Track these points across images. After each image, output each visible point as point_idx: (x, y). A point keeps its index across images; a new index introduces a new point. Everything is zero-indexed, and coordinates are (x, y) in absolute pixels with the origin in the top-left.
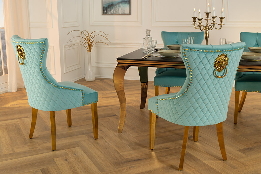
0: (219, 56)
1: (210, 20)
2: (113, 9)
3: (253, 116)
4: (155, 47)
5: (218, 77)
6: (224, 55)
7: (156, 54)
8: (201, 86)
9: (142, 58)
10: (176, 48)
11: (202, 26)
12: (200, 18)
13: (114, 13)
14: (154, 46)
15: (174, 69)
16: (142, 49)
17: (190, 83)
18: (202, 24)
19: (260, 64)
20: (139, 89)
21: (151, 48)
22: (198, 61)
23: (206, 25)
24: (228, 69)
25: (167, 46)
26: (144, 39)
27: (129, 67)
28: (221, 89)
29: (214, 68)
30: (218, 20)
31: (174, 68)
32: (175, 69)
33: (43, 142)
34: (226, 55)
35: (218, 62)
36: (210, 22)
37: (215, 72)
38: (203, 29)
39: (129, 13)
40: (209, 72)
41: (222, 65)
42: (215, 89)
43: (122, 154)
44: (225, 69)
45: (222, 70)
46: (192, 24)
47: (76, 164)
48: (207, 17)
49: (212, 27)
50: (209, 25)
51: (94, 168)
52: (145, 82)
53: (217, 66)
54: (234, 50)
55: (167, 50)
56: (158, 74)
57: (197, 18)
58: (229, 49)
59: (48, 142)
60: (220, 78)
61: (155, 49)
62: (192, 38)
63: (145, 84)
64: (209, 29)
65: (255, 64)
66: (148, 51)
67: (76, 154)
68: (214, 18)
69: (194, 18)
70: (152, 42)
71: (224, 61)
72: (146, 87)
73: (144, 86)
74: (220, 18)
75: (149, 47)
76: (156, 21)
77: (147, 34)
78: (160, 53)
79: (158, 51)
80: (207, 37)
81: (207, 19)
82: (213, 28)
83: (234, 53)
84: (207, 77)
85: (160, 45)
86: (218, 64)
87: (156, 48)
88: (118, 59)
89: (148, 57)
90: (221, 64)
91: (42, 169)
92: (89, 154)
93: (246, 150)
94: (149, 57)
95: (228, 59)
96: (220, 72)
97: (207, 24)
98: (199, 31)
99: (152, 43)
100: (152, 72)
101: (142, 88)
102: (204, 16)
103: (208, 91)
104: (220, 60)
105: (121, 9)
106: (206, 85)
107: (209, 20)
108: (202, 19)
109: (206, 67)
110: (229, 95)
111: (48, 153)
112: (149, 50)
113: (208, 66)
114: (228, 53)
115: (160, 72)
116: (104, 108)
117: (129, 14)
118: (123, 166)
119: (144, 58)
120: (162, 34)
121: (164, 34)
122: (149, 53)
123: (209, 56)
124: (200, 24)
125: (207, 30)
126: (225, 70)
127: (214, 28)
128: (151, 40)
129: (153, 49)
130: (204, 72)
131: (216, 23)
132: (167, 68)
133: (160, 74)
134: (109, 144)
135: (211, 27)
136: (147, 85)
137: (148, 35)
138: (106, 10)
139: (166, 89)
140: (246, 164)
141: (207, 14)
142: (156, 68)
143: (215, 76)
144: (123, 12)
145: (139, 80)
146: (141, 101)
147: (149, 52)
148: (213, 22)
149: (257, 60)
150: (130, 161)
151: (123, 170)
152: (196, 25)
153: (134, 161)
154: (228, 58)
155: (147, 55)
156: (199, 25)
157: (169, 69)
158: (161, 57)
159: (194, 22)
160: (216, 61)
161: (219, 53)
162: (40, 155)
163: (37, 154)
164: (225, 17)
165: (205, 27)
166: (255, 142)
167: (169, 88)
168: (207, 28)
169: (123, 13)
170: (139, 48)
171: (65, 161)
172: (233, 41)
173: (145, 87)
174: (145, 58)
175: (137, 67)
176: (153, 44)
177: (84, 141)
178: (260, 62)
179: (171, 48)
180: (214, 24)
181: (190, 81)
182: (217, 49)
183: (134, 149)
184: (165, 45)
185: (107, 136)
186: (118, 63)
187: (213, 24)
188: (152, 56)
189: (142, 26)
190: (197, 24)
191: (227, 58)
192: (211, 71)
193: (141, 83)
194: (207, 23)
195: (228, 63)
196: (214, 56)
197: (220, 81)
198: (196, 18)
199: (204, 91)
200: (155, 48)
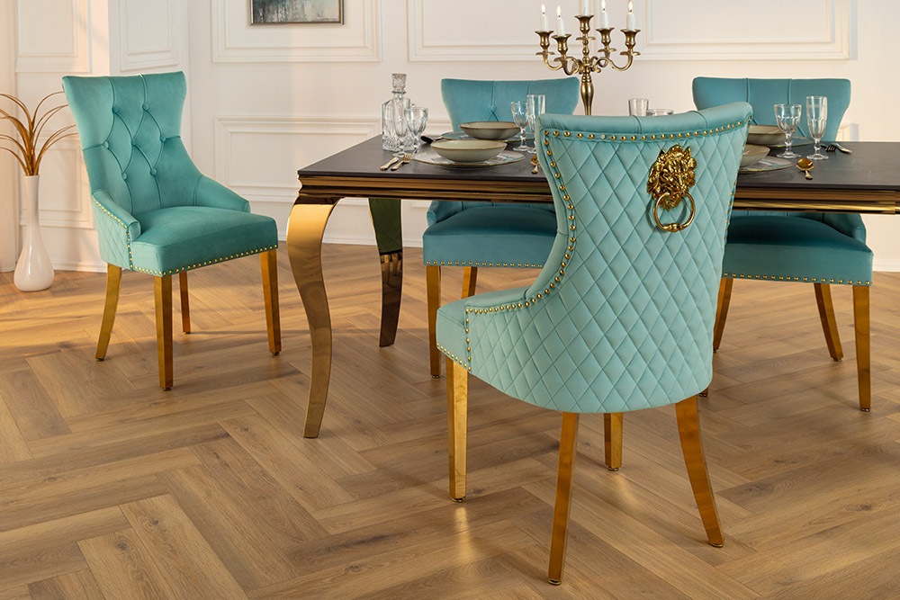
0: (662, 153)
1: (594, 39)
2: (284, 6)
3: (759, 364)
4: (420, 131)
5: (666, 228)
6: (680, 150)
7: (425, 154)
8: (607, 262)
9: (382, 170)
10: (489, 134)
11: (568, 60)
12: (563, 34)
13: (289, 18)
14: (417, 127)
15: (486, 203)
16: (379, 139)
17: (568, 252)
18: (568, 54)
19: (763, 181)
20: (373, 277)
21: (410, 134)
22: (594, 173)
23: (583, 56)
24: (699, 202)
25: (463, 126)
26: (386, 104)
27: (338, 199)
28: (680, 271)
29: (648, 197)
30: (618, 41)
31: (489, 200)
32: (490, 203)
33: (44, 478)
34: (688, 148)
35: (662, 173)
36: (595, 46)
37: (652, 210)
38: (574, 69)
39: (336, 17)
40: (632, 210)
41: (675, 186)
42: (657, 272)
43: (318, 516)
44: (687, 199)
45: (677, 204)
46: (538, 54)
47: (157, 560)
48: (585, 32)
49: (603, 62)
50: (590, 56)
51: (220, 575)
52: (393, 252)
53: (658, 190)
54: (714, 133)
55: (461, 139)
56: (437, 222)
57: (550, 36)
58: (695, 130)
59: (61, 480)
60: (673, 230)
61: (424, 138)
62: (542, 98)
63: (395, 257)
64: (592, 70)
65: (748, 181)
66: (402, 144)
67: (156, 523)
68: (604, 32)
69: (544, 35)
70: (412, 113)
71: (682, 170)
72: (399, 268)
73: (391, 265)
74: (625, 33)
75: (404, 130)
76: (423, 47)
77: (395, 87)
78: (438, 150)
79: (432, 145)
80: (589, 95)
81: (584, 38)
82: (605, 65)
83: (712, 141)
84: (626, 228)
85: (439, 121)
86: (662, 182)
87: (425, 133)
88: (303, 175)
89: (398, 165)
90: (671, 183)
91: (36, 583)
92: (205, 521)
93: (746, 490)
94: (403, 164)
95: (695, 163)
96: (671, 210)
97: (586, 54)
98: (561, 75)
99: (413, 118)
100: (415, 216)
101: (383, 273)
102: (575, 29)
103: (635, 281)
104: (666, 167)
105: (310, 6)
106: (625, 255)
107: (589, 40)
108: (567, 38)
109: (622, 193)
110: (709, 292)
111: (57, 521)
112: (402, 140)
113: (629, 191)
114: (694, 143)
115: (441, 216)
116: (256, 345)
117: (340, 22)
118: (323, 563)
119: (386, 169)
120: (442, 88)
121: (451, 87)
122: (402, 150)
123: (631, 154)
124: (563, 52)
125: (586, 73)
126: (689, 204)
127: (609, 65)
128: (409, 107)
129: (417, 138)
130: (616, 210)
131: (615, 50)
132: (464, 202)
133: (442, 222)
134: (273, 480)
135: (598, 63)
136: (400, 262)
137: (400, 92)
138: (264, 11)
139: (463, 272)
140: (751, 544)
141: (584, 19)
142: (428, 203)
143: (654, 224)
144: (319, 15)
145: (375, 243)
146: (380, 317)
147: (402, 147)
148: (603, 47)
149: (753, 170)
150: (346, 546)
151: (321, 579)
152: (551, 58)
153: (363, 542)
154: (694, 160)
155: (395, 160)
156: (560, 55)
157: (471, 203)
158: (442, 165)
159: (545, 47)
160: (655, 171)
161: (662, 144)
162: (29, 528)
163: (21, 526)
164: (639, 31)
165: (580, 62)
166: (777, 461)
167: (474, 271)
168: (585, 67)
169: (319, 19)
170: (370, 133)
171: (118, 551)
172: (669, 109)
173: (395, 267)
174: (389, 170)
175: (366, 201)
176: (414, 120)
177: (187, 471)
178: (766, 176)
179: (474, 135)
180: (607, 54)
181: (570, 244)
182: (655, 131)
183: (361, 499)
184: (455, 126)
185: (266, 449)
186: (304, 187)
187: (603, 53)
188: (412, 163)
189: (379, 62)
190: (553, 54)
191: (691, 161)
192: (639, 210)
193: (381, 254)
194: (585, 49)
195: (697, 179)
196: (645, 153)
197: (671, 244)
198: (548, 34)
199: (618, 279)
200: (423, 134)
